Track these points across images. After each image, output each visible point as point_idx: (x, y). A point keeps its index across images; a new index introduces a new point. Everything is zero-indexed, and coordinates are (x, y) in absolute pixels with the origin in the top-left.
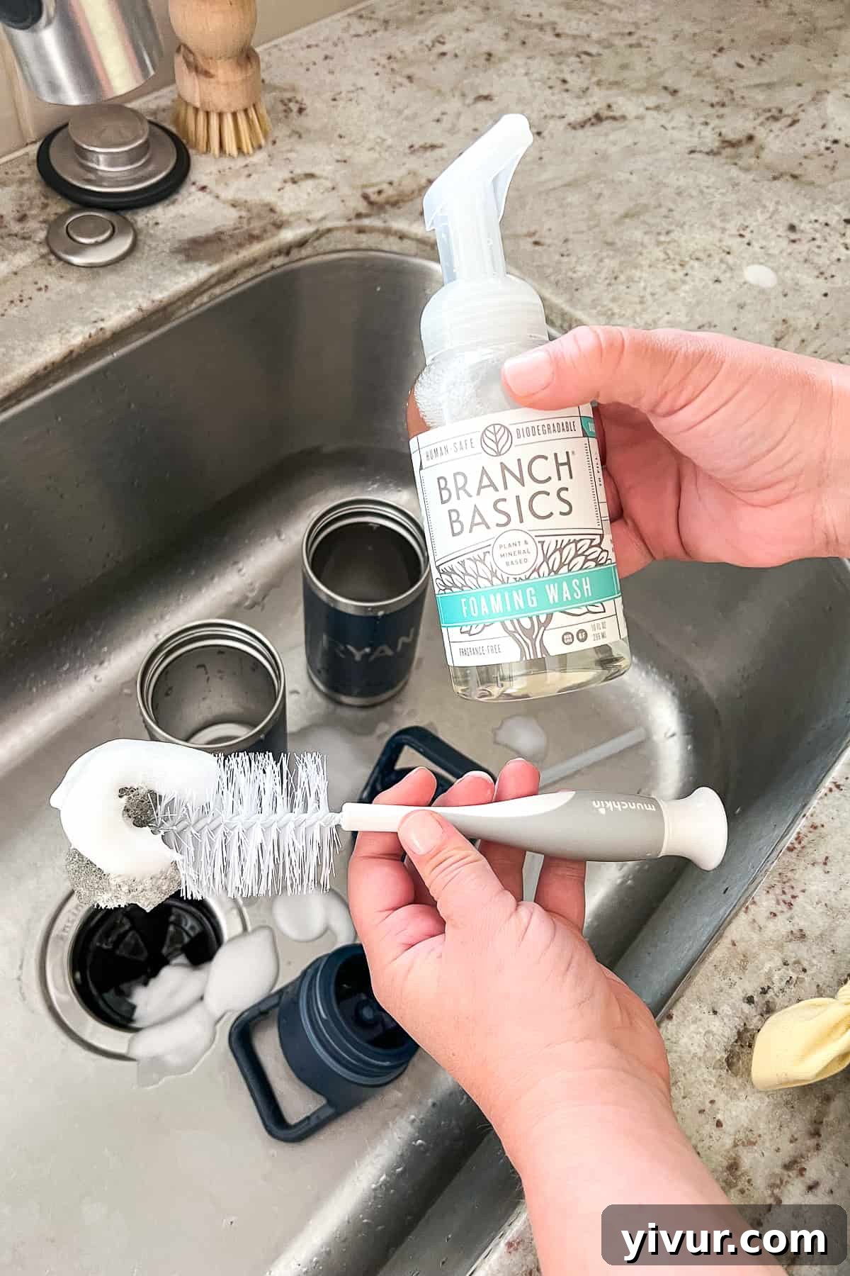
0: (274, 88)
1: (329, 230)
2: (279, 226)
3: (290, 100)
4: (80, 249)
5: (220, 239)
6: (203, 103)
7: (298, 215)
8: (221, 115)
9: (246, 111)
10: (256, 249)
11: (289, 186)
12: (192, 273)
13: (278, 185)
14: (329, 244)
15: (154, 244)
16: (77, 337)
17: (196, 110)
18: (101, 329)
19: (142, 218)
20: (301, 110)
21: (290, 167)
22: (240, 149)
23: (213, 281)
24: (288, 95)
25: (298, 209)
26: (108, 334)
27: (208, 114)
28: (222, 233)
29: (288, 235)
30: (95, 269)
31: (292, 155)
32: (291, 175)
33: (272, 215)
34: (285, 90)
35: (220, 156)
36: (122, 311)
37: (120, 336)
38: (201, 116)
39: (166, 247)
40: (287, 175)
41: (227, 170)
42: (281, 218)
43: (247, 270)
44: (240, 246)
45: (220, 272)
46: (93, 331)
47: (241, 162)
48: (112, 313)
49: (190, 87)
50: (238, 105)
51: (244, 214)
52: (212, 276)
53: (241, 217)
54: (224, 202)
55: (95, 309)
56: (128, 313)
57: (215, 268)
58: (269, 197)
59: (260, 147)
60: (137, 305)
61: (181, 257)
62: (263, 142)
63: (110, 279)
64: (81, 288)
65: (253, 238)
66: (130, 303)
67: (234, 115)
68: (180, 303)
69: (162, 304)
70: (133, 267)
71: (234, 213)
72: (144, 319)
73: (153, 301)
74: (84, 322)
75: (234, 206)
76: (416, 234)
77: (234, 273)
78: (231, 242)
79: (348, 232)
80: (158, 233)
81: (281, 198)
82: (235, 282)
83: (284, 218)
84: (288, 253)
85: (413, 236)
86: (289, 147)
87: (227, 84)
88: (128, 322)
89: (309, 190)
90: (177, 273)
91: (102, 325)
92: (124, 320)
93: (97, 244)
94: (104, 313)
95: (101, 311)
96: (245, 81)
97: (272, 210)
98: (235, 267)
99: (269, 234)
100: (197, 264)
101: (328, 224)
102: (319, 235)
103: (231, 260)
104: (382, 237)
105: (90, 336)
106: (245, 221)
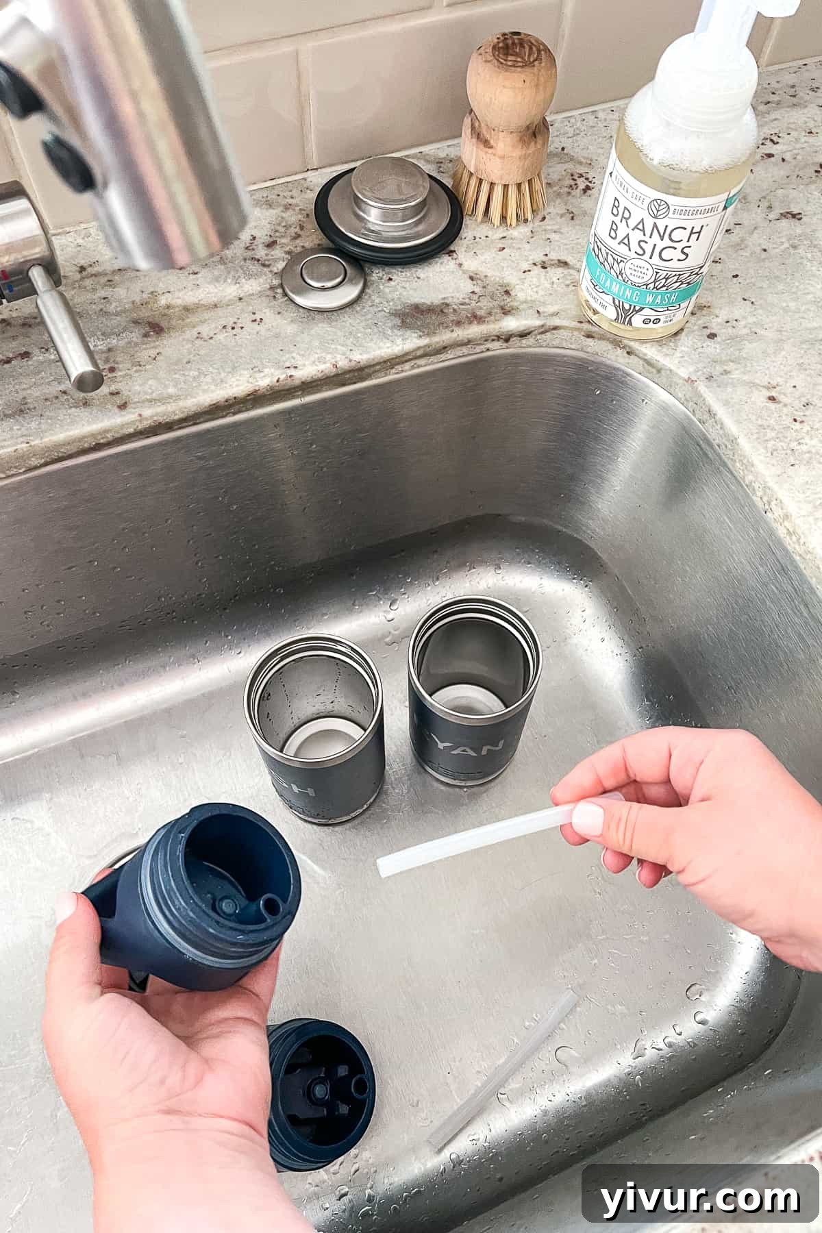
0: (572, 159)
1: (556, 328)
2: (506, 312)
3: (581, 176)
4: (306, 288)
5: (442, 311)
6: (477, 171)
7: (530, 304)
8: (492, 185)
9: (519, 185)
10: (474, 330)
11: (537, 270)
12: (399, 341)
13: (525, 266)
14: (554, 339)
15: (377, 301)
16: (264, 381)
17: (471, 174)
18: (291, 376)
19: (377, 274)
20: (588, 188)
21: (547, 250)
22: (504, 218)
23: (419, 353)
24: (581, 170)
25: (535, 296)
26: (297, 382)
27: (481, 181)
28: (447, 305)
29: (511, 324)
30: (312, 313)
31: (553, 236)
32: (545, 259)
33: (505, 297)
34: (580, 163)
35: (482, 222)
36: (317, 363)
37: (308, 386)
38: (473, 182)
39: (388, 307)
40: (539, 257)
41: (483, 238)
42: (512, 304)
43: (459, 348)
44: (458, 323)
45: (428, 346)
46: (282, 377)
47: (501, 232)
48: (307, 363)
49: (468, 151)
50: (512, 179)
51: (477, 289)
52: (419, 348)
53: (473, 292)
54: (464, 272)
55: (294, 355)
56: (322, 367)
57: (425, 341)
58: (511, 278)
59: (526, 221)
60: (333, 361)
61: (398, 321)
62: (529, 216)
63: (321, 328)
64: (290, 329)
65: (476, 318)
66: (329, 357)
67: (506, 187)
68: (378, 367)
69: (359, 366)
70: (349, 321)
71: (468, 286)
72: (337, 375)
73: (350, 361)
74: (278, 364)
75: (472, 278)
76: (645, 355)
77: (444, 349)
78: (452, 317)
79: (576, 333)
80: (387, 290)
81: (523, 281)
82: (443, 357)
83: (515, 304)
84: (507, 340)
85: (641, 355)
86: (555, 228)
87: (502, 157)
88: (320, 375)
89: (555, 279)
90: (386, 336)
91: (292, 372)
92: (314, 373)
93: (323, 289)
94: (299, 363)
95: (298, 357)
96: (525, 157)
97: (507, 292)
98: (445, 344)
99: (492, 318)
100: (409, 333)
101: (556, 322)
102: (544, 330)
103: (445, 337)
104: (610, 347)
105: (278, 381)
106: (475, 297)
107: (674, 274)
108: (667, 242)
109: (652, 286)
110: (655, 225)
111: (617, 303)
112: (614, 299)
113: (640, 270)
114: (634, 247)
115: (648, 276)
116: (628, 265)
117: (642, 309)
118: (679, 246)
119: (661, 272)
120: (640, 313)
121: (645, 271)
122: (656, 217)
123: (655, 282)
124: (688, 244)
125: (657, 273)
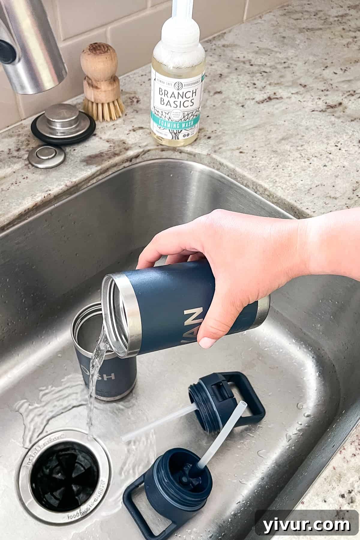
0: (127, 93)
1: (149, 151)
2: (127, 149)
3: (133, 98)
4: (42, 161)
5: (101, 156)
6: (95, 99)
7: (135, 144)
8: (103, 104)
9: (113, 102)
10: (117, 159)
11: (132, 132)
12: (89, 170)
13: (127, 132)
14: (149, 156)
15: (73, 158)
16: (39, 198)
17: (92, 103)
18: (49, 194)
19: (68, 149)
20: (138, 102)
21: (133, 125)
22: (111, 118)
23: (98, 173)
24: (133, 95)
25: (135, 142)
26: (52, 196)
27: (97, 104)
28: (102, 153)
29: (131, 153)
30: (48, 170)
31: (133, 120)
32: (133, 128)
33: (124, 145)
34: (131, 94)
35: (103, 121)
36: (58, 186)
37: (57, 197)
38: (95, 105)
39: (78, 160)
40: (131, 128)
41: (105, 127)
42: (128, 146)
43: (113, 168)
44: (110, 158)
45: (101, 169)
46: (46, 195)
47: (112, 123)
48: (54, 187)
49: (90, 94)
50: (110, 100)
51: (111, 145)
52: (98, 171)
53: (110, 146)
54: (104, 140)
55: (47, 186)
56: (61, 187)
57: (99, 168)
58: (123, 137)
59: (120, 117)
60: (65, 184)
61: (85, 163)
62: (121, 115)
63: (54, 174)
64: (41, 177)
65: (115, 155)
66: (62, 183)
67: (108, 104)
68: (83, 183)
69: (76, 184)
70: (63, 168)
71: (108, 145)
72: (68, 190)
73: (72, 182)
74: (42, 191)
75: (108, 141)
76: (187, 151)
77: (107, 169)
78: (106, 157)
79: (157, 151)
80: (75, 154)
81: (128, 138)
82: (107, 174)
83: (129, 146)
84: (131, 161)
85: (186, 152)
86: (132, 117)
87: (105, 91)
88: (61, 191)
89: (140, 134)
90: (83, 170)
91: (49, 192)
92: (59, 190)
93: (49, 159)
94: (51, 188)
95: (49, 186)
96: (113, 90)
97: (124, 143)
98: (107, 167)
99: (122, 153)
100: (91, 166)
101: (148, 148)
102: (145, 152)
103: (106, 164)
104: (172, 152)
105: (44, 197)
106: (112, 148)
107: (190, 112)
108: (185, 99)
109: (183, 120)
110: (179, 93)
111: (171, 132)
112: (169, 130)
113: (177, 114)
114: (173, 105)
115: (181, 116)
116: (172, 113)
117: (181, 131)
118: (190, 100)
119: (185, 113)
120: (181, 133)
121: (179, 114)
122: (178, 90)
123: (184, 117)
124: (192, 98)
125: (184, 113)
